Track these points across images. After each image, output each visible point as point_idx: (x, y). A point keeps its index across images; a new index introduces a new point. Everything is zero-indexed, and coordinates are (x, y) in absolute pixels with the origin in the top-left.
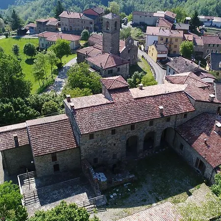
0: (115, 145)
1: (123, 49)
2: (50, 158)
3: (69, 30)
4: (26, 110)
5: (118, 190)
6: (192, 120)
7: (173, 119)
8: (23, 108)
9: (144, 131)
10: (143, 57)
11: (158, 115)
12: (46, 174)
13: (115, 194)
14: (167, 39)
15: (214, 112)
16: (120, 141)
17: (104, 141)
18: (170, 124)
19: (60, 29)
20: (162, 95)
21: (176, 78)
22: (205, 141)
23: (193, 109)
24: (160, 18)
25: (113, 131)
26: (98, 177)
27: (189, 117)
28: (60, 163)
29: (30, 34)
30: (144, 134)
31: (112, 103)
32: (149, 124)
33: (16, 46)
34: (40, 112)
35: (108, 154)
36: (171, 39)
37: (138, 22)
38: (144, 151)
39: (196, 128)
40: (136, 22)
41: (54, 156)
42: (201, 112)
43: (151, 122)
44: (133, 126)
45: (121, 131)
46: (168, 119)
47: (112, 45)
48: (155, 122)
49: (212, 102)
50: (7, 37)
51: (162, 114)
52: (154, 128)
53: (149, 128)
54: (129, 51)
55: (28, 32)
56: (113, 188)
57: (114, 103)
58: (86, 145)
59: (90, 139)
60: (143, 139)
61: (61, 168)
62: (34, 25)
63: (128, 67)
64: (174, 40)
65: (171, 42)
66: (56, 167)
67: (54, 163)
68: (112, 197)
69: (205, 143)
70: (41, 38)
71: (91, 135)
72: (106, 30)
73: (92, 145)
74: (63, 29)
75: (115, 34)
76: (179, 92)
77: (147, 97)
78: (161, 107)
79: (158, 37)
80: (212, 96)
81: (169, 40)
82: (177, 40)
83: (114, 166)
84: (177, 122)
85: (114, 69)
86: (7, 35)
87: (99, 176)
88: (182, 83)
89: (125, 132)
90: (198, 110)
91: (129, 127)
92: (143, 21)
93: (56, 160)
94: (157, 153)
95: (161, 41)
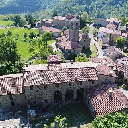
0: (46, 95)
1: (81, 39)
2: (8, 97)
3: (57, 26)
4: (12, 69)
5: (41, 122)
6: (97, 86)
7: (84, 84)
8: (10, 68)
9: (65, 89)
10: (95, 44)
11: (74, 80)
12: (7, 106)
13: (38, 124)
14: (111, 35)
15: (113, 83)
16: (50, 93)
17: (40, 92)
18: (83, 87)
19: (53, 25)
20: (80, 68)
21: (96, 59)
22: (100, 100)
23: (97, 79)
24: (110, 23)
25: (45, 86)
26: (30, 112)
27: (95, 84)
28: (15, 101)
29: (36, 27)
30: (66, 91)
31: (48, 70)
32: (68, 85)
33: (26, 33)
34: (20, 71)
35: (43, 100)
36: (113, 35)
37: (97, 24)
38: (66, 100)
39: (98, 91)
40: (96, 24)
41: (11, 96)
42: (104, 81)
43: (70, 84)
44: (58, 85)
45: (50, 87)
46: (81, 83)
47: (74, 36)
48: (72, 84)
49: (111, 76)
50: (25, 28)
51: (76, 80)
52: (72, 87)
53: (69, 88)
54: (85, 41)
55: (36, 26)
56: (39, 120)
57: (49, 70)
58: (28, 92)
59: (31, 89)
60: (65, 93)
61: (15, 104)
62: (40, 22)
63: (81, 50)
64: (115, 36)
65: (113, 37)
66: (13, 103)
67: (11, 101)
68: (36, 125)
69: (100, 101)
70: (40, 30)
71: (31, 88)
72: (71, 28)
73: (32, 93)
74: (54, 26)
75: (76, 30)
76: (92, 67)
77: (71, 69)
78: (76, 76)
79: (105, 33)
80: (111, 72)
81: (112, 36)
82: (117, 36)
83: (47, 107)
84: (87, 86)
85: (72, 50)
86: (25, 27)
87: (32, 112)
88: (98, 62)
89: (53, 88)
90: (102, 80)
91: (55, 85)
92: (100, 24)
93: (12, 99)
94: (74, 103)
95: (107, 36)
